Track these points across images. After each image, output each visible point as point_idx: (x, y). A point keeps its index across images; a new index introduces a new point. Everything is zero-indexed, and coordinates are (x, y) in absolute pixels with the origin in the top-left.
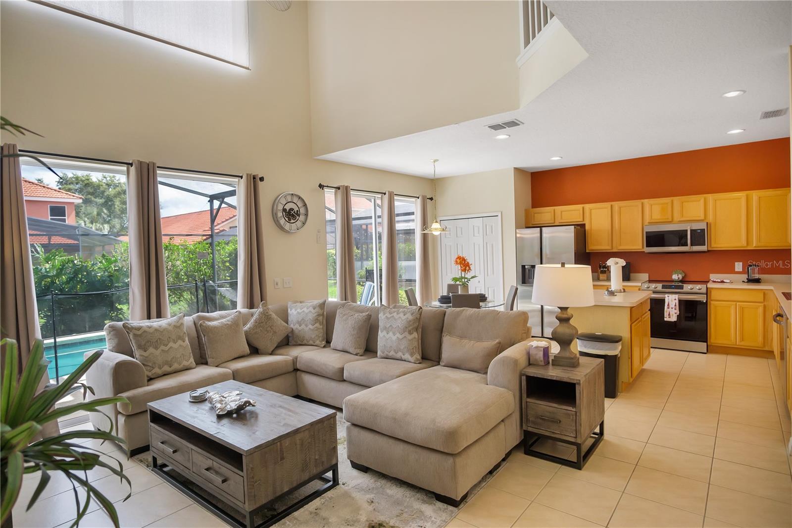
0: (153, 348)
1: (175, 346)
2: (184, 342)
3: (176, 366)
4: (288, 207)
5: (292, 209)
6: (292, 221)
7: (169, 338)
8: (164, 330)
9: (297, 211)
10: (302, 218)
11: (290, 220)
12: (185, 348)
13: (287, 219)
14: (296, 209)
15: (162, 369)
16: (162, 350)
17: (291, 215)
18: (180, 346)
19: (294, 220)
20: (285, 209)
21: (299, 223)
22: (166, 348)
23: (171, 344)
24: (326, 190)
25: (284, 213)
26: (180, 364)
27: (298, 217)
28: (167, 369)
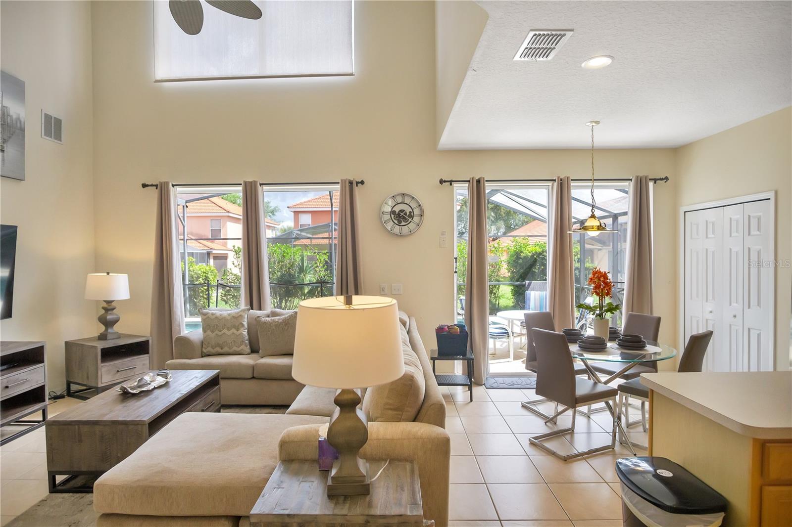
0: (211, 331)
1: (229, 333)
2: (237, 331)
3: (226, 349)
4: (397, 209)
5: (402, 211)
6: (403, 223)
7: (225, 325)
8: (222, 318)
9: (410, 212)
10: (416, 219)
11: (400, 222)
12: (237, 336)
13: (396, 222)
14: (408, 210)
15: (215, 349)
16: (217, 334)
17: (401, 217)
18: (233, 333)
19: (406, 222)
20: (394, 211)
21: (412, 226)
22: (220, 333)
23: (225, 331)
24: (455, 185)
25: (392, 216)
26: (230, 348)
27: (410, 220)
28: (218, 350)
